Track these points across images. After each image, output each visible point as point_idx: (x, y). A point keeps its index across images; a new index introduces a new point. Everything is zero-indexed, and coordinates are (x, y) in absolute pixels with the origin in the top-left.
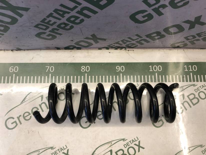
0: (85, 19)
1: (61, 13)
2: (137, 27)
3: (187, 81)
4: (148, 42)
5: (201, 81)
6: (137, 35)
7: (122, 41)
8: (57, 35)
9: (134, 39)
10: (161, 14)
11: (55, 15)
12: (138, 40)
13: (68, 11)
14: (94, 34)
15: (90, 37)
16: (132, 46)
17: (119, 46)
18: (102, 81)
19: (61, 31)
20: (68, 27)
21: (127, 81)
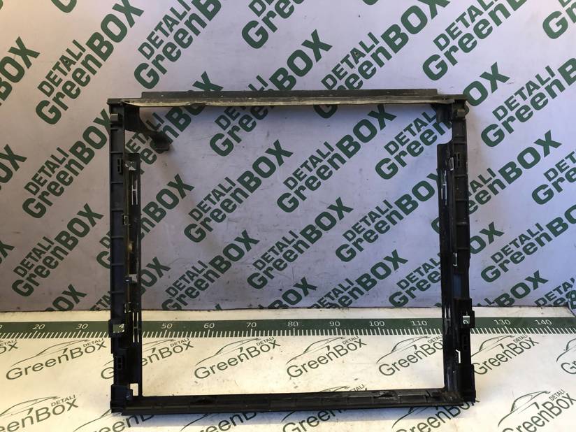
0: (299, 254)
2: (344, 266)
3: (417, 333)
4: (362, 293)
5: (434, 333)
6: (347, 280)
7: (333, 290)
8: (269, 279)
9: (346, 287)
10: (361, 249)
11: (276, 249)
12: (350, 289)
13: (287, 244)
14: (304, 278)
15: (301, 283)
16: (346, 303)
17: (331, 301)
18: (314, 334)
19: (274, 272)
20: (282, 266)
21: (344, 333)
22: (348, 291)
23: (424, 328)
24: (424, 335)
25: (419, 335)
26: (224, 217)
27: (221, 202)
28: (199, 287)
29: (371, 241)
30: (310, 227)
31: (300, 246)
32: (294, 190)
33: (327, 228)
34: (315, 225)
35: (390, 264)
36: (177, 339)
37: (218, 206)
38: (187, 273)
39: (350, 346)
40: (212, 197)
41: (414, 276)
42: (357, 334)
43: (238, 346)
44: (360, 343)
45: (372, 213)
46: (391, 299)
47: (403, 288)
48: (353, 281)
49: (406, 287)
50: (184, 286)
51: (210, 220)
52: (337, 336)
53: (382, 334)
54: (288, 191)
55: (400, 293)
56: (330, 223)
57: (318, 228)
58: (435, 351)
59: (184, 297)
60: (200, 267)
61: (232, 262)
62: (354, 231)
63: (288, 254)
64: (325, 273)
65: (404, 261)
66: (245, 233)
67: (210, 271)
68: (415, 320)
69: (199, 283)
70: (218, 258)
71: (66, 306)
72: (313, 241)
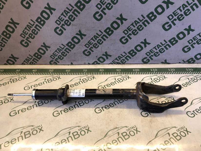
0: (104, 41)
1: (96, 37)
2: (123, 46)
3: (152, 74)
4: (130, 58)
5: (160, 74)
6: (124, 52)
7: (119, 57)
8: (91, 52)
9: (124, 55)
10: (130, 38)
11: (94, 39)
12: (126, 56)
13: (98, 36)
14: (106, 52)
15: (105, 54)
16: (124, 62)
17: (117, 61)
18: (110, 74)
19: (94, 49)
20: (97, 46)
21: (122, 74)
22: (124, 57)
23: (156, 72)
24: (155, 75)
26: (70, 23)
27: (68, 16)
28: (63, 55)
29: (135, 35)
30: (108, 28)
31: (104, 37)
32: (101, 10)
33: (116, 29)
34: (110, 27)
35: (143, 45)
36: (55, 75)
37: (67, 18)
38: (57, 49)
39: (124, 79)
40: (64, 14)
41: (153, 50)
42: (127, 74)
43: (79, 78)
44: (128, 77)
45: (136, 21)
46: (143, 60)
47: (148, 55)
48: (127, 53)
49: (149, 55)
50: (57, 55)
51: (64, 25)
52: (119, 75)
53: (138, 74)
54: (98, 10)
55: (146, 58)
56: (117, 26)
57: (112, 29)
58: (160, 81)
59: (58, 59)
60: (63, 47)
61: (75, 44)
62: (128, 30)
63: (99, 41)
64: (115, 49)
65: (149, 44)
66: (80, 31)
67: (67, 48)
68: (152, 69)
69: (63, 53)
70: (70, 42)
71: (12, 63)
72: (110, 35)
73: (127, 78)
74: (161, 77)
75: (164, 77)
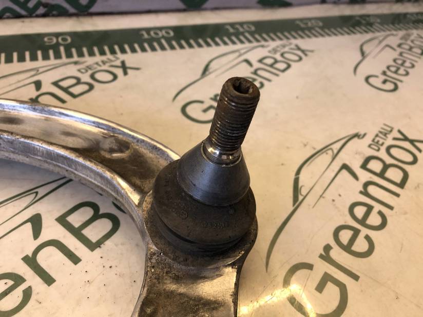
5: (273, 40)
21: (81, 54)
23: (252, 34)
24: (255, 44)
25: (247, 45)
39: (98, 76)
42: (113, 52)
44: (124, 67)
52: (64, 59)
53: (172, 48)
58: (289, 66)
68: (232, 25)
73: (119, 72)
74: (286, 49)
75: (299, 48)
